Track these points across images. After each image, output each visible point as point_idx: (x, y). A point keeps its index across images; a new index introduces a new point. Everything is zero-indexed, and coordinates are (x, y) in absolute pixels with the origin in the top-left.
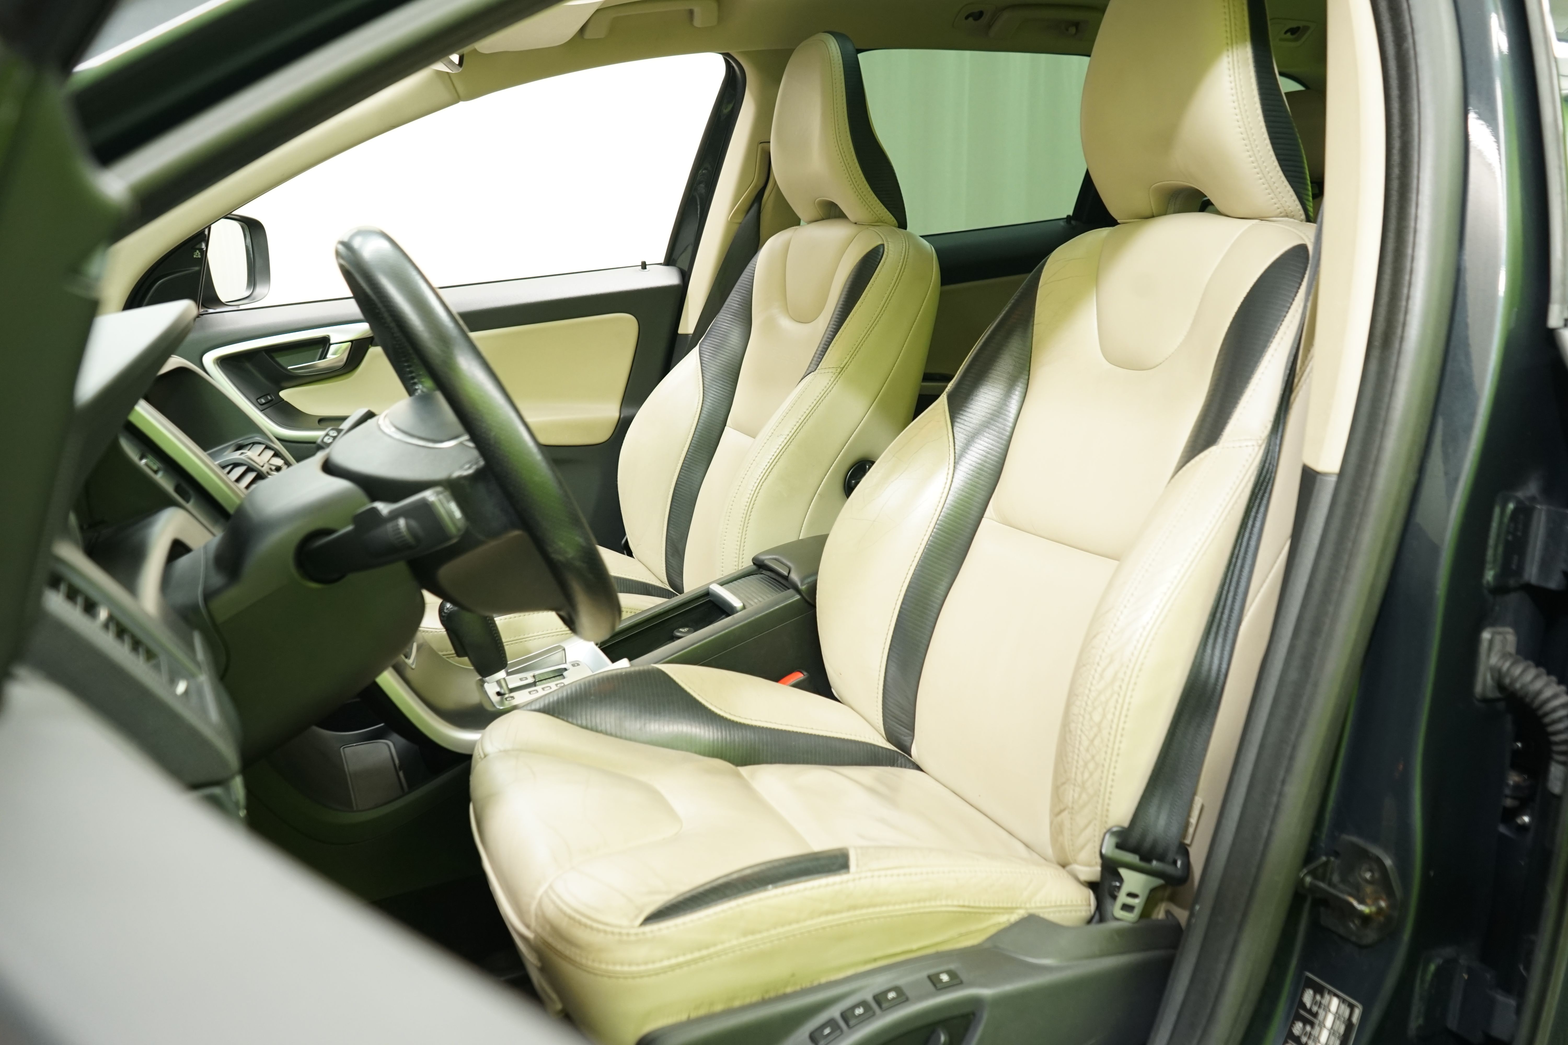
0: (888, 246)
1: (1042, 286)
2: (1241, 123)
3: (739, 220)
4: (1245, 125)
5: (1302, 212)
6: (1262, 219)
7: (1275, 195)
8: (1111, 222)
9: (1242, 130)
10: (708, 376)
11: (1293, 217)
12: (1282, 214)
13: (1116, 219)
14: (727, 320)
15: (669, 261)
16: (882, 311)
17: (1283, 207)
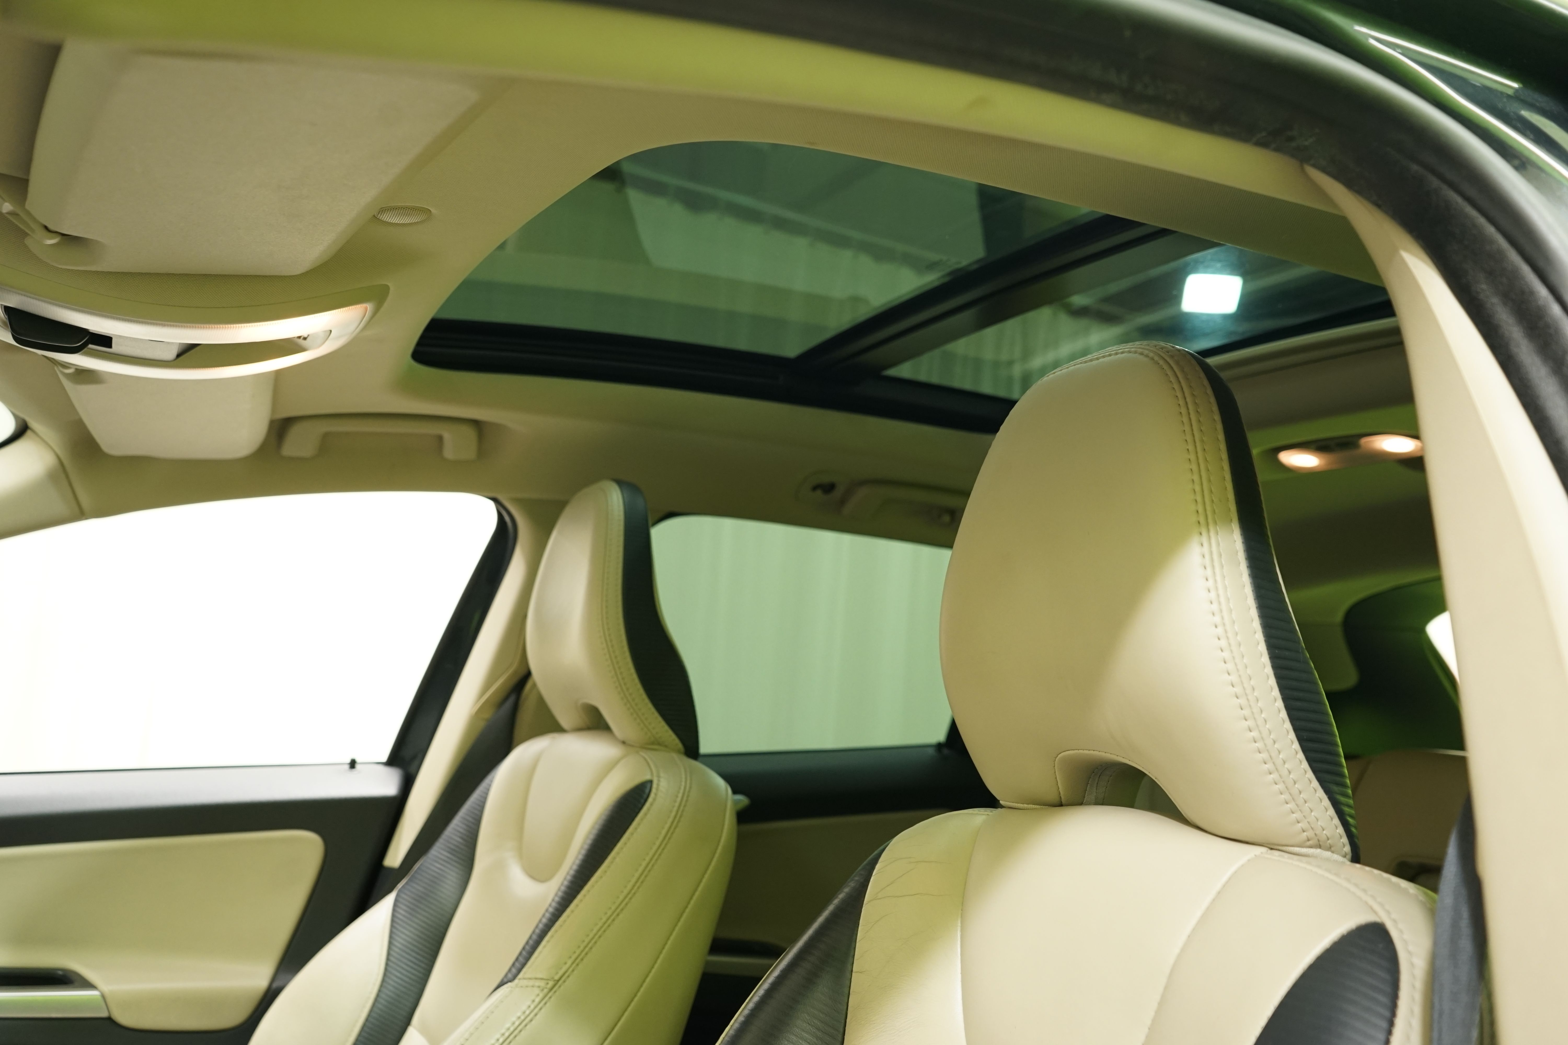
0: (658, 785)
1: (869, 902)
2: (1230, 666)
3: (488, 715)
4: (1238, 670)
5: (1345, 840)
6: (1272, 847)
7: (1297, 805)
8: (989, 801)
9: (1234, 678)
10: (399, 942)
11: (1329, 848)
12: (1311, 842)
13: (998, 798)
14: (441, 859)
15: (394, 760)
16: (636, 888)
17: (1312, 828)
